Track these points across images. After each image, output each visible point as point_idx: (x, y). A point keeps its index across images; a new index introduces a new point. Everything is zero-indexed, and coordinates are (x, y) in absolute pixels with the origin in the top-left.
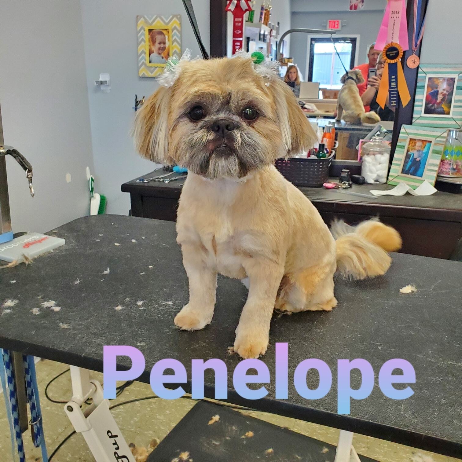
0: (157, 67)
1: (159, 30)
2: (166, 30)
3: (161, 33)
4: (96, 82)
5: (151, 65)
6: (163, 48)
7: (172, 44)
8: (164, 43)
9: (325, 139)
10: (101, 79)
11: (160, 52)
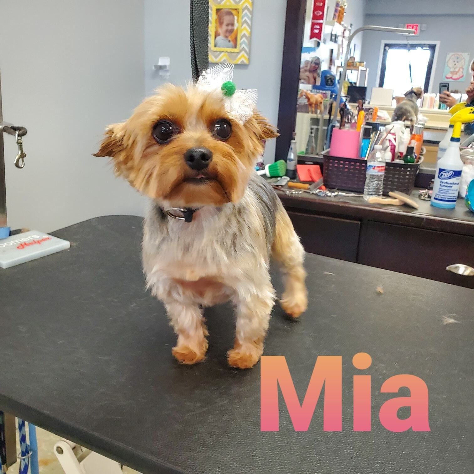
0: (223, 52)
1: (227, 10)
2: (236, 9)
3: (229, 13)
4: (155, 66)
5: (216, 49)
6: (230, 30)
7: (242, 26)
8: (233, 25)
9: (413, 141)
10: (160, 63)
11: (227, 34)
